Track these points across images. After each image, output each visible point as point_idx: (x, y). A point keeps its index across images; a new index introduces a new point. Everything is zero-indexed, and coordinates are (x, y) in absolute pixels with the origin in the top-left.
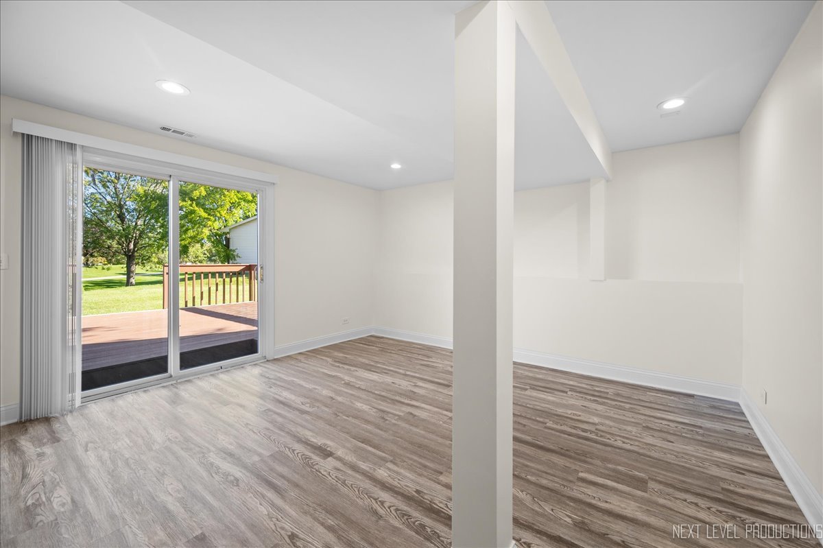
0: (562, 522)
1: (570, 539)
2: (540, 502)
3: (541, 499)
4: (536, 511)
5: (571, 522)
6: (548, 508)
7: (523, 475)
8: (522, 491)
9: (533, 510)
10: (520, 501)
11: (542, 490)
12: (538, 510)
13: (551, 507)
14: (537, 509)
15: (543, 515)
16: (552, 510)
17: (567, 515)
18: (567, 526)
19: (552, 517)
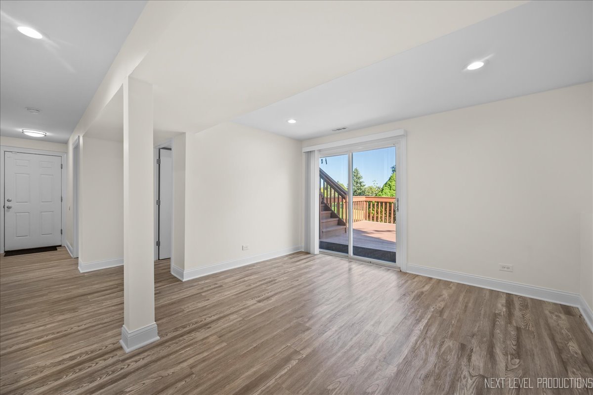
0: (132, 385)
1: (118, 383)
2: (156, 379)
3: (158, 381)
4: (151, 374)
5: (126, 390)
6: (147, 382)
7: (188, 380)
8: (173, 373)
9: (154, 373)
10: (167, 368)
11: (164, 386)
12: (151, 376)
13: (146, 384)
14: (153, 375)
15: (146, 376)
16: (144, 384)
17: (132, 391)
18: (126, 386)
19: (140, 381)
